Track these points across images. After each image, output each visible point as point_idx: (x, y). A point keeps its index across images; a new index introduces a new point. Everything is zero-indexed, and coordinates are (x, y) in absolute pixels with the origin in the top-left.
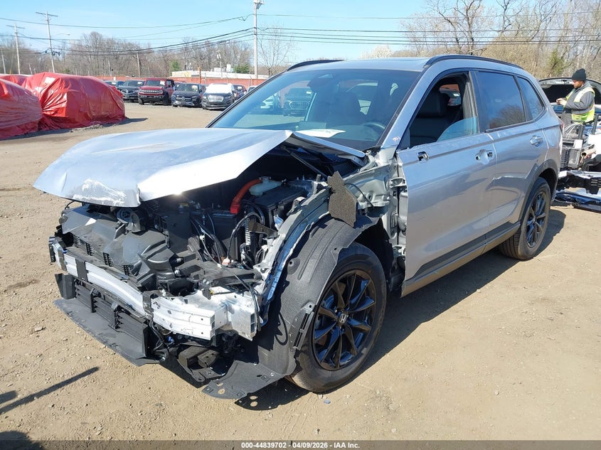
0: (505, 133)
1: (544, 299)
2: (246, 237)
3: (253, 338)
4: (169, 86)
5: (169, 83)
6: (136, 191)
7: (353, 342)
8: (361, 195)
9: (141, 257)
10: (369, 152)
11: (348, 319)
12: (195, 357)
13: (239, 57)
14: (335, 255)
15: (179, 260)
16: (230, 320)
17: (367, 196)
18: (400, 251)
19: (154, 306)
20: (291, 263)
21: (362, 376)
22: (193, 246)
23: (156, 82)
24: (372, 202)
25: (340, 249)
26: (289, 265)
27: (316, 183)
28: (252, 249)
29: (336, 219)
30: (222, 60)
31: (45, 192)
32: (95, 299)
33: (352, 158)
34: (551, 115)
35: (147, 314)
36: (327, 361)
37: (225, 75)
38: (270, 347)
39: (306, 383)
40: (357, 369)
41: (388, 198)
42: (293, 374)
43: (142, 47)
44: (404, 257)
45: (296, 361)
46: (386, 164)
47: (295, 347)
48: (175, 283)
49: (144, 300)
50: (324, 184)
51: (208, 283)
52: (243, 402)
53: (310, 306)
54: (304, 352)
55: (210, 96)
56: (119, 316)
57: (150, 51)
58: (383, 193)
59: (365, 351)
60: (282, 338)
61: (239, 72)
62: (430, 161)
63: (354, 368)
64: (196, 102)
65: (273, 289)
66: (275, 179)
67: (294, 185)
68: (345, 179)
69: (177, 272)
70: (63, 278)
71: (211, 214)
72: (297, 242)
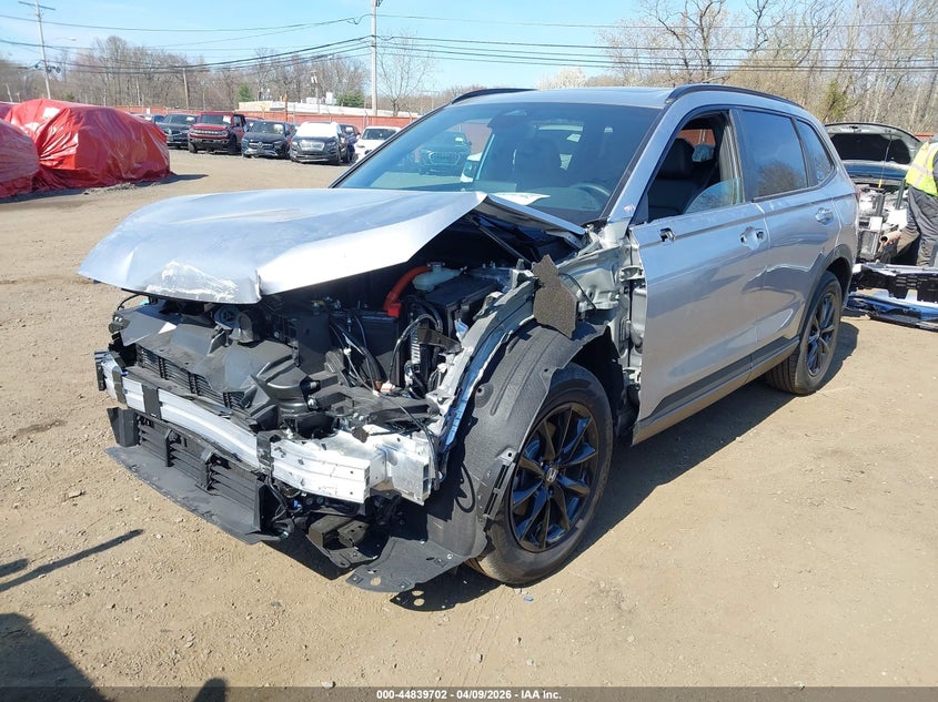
0: (780, 204)
1: (835, 452)
2: (413, 352)
3: (425, 501)
4: (238, 125)
5: (237, 120)
6: (254, 279)
7: (564, 510)
8: (579, 292)
9: (256, 379)
10: (591, 227)
11: (558, 476)
12: (334, 532)
13: (344, 80)
14: (546, 379)
15: (313, 384)
16: (390, 475)
17: (587, 293)
18: (631, 376)
19: (274, 454)
20: (480, 391)
21: (576, 562)
22: (333, 364)
23: (218, 118)
24: (594, 302)
25: (552, 370)
26: (478, 394)
27: (516, 272)
28: (423, 370)
29: (543, 326)
30: (319, 85)
31: (96, 282)
32: (172, 446)
33: (567, 236)
34: (843, 180)
35: (263, 466)
36: (528, 538)
37: (323, 110)
38: (446, 516)
39: (499, 568)
40: (568, 552)
41: (617, 297)
42: (481, 557)
43: (191, 61)
44: (638, 385)
45: (487, 537)
46: (615, 246)
47: (486, 516)
48: (306, 419)
49: (259, 444)
50: (528, 273)
51: (361, 418)
52: (403, 599)
53: (510, 455)
54: (499, 523)
55: (304, 142)
56: (213, 471)
57: (203, 68)
58: (609, 289)
59: (581, 524)
60: (466, 502)
61: (346, 105)
62: (677, 242)
63: (565, 550)
64: (281, 150)
65: (455, 429)
66: (450, 265)
67: (480, 275)
68: (558, 266)
69: (311, 402)
70: (120, 413)
71: (360, 317)
72: (489, 360)
